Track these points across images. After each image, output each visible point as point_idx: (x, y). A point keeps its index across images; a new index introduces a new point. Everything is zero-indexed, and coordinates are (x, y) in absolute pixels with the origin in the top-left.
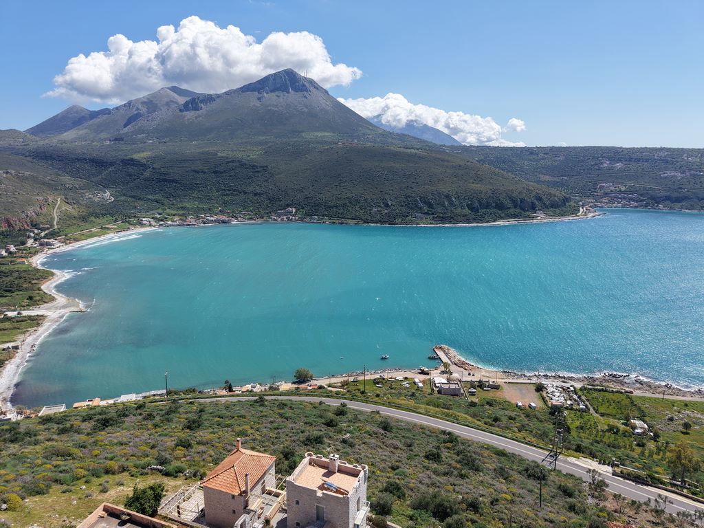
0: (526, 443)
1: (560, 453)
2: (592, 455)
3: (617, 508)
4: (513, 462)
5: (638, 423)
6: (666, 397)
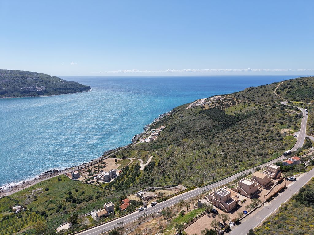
6: (24, 188)
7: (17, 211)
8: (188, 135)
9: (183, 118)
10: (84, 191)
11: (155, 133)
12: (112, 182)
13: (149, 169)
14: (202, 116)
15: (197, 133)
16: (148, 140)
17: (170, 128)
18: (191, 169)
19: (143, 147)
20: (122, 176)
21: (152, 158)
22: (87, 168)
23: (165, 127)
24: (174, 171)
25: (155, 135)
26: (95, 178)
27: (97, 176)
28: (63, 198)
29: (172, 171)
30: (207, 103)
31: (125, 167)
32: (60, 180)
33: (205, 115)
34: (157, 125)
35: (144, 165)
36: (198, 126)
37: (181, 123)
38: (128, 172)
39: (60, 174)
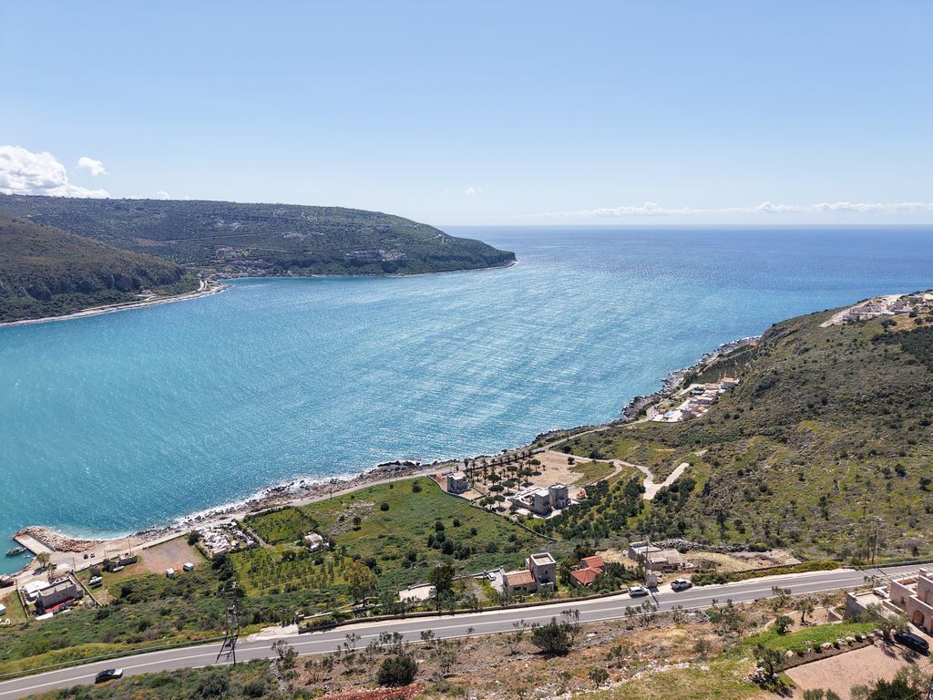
1: (237, 636)
2: (274, 620)
3: (312, 677)
6: (334, 495)
7: (312, 547)
8: (820, 411)
9: (806, 355)
10: (476, 527)
11: (699, 398)
12: (555, 518)
13: (671, 500)
14: (883, 352)
15: (857, 407)
16: (675, 416)
17: (757, 385)
18: (826, 515)
19: (659, 434)
20: (584, 506)
21: (686, 469)
22: (489, 468)
23: (737, 381)
24: (758, 513)
25: (700, 402)
26: (507, 498)
27: (513, 494)
28: (422, 536)
29: (753, 514)
30: (908, 308)
31: (595, 484)
32: (417, 490)
33: (895, 348)
34: (710, 373)
35: (658, 487)
36: (864, 382)
37: (797, 370)
38: (603, 500)
39: (418, 474)
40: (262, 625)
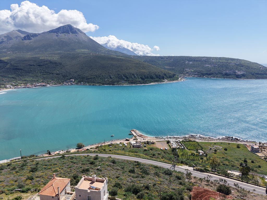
0: (165, 163)
1: (176, 165)
2: (186, 164)
3: (195, 181)
4: (160, 170)
5: (200, 151)
6: (209, 141)
32: (238, 147)
39: (239, 143)
40: (183, 164)
